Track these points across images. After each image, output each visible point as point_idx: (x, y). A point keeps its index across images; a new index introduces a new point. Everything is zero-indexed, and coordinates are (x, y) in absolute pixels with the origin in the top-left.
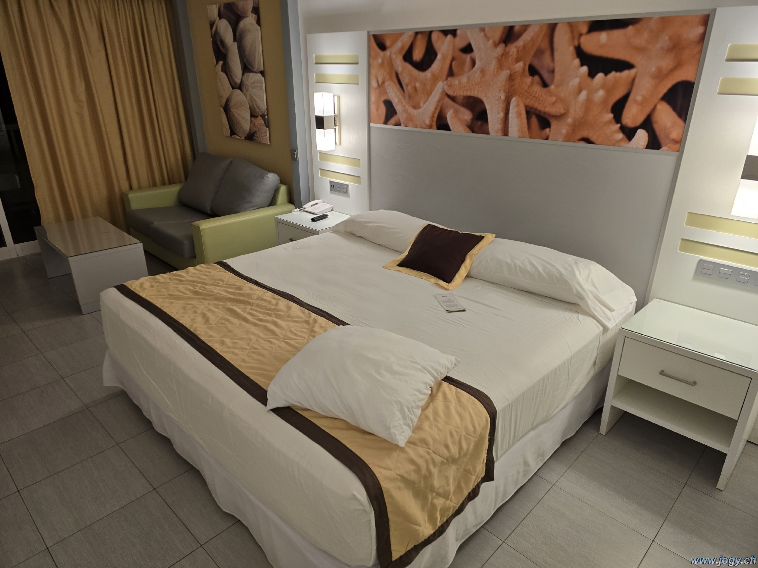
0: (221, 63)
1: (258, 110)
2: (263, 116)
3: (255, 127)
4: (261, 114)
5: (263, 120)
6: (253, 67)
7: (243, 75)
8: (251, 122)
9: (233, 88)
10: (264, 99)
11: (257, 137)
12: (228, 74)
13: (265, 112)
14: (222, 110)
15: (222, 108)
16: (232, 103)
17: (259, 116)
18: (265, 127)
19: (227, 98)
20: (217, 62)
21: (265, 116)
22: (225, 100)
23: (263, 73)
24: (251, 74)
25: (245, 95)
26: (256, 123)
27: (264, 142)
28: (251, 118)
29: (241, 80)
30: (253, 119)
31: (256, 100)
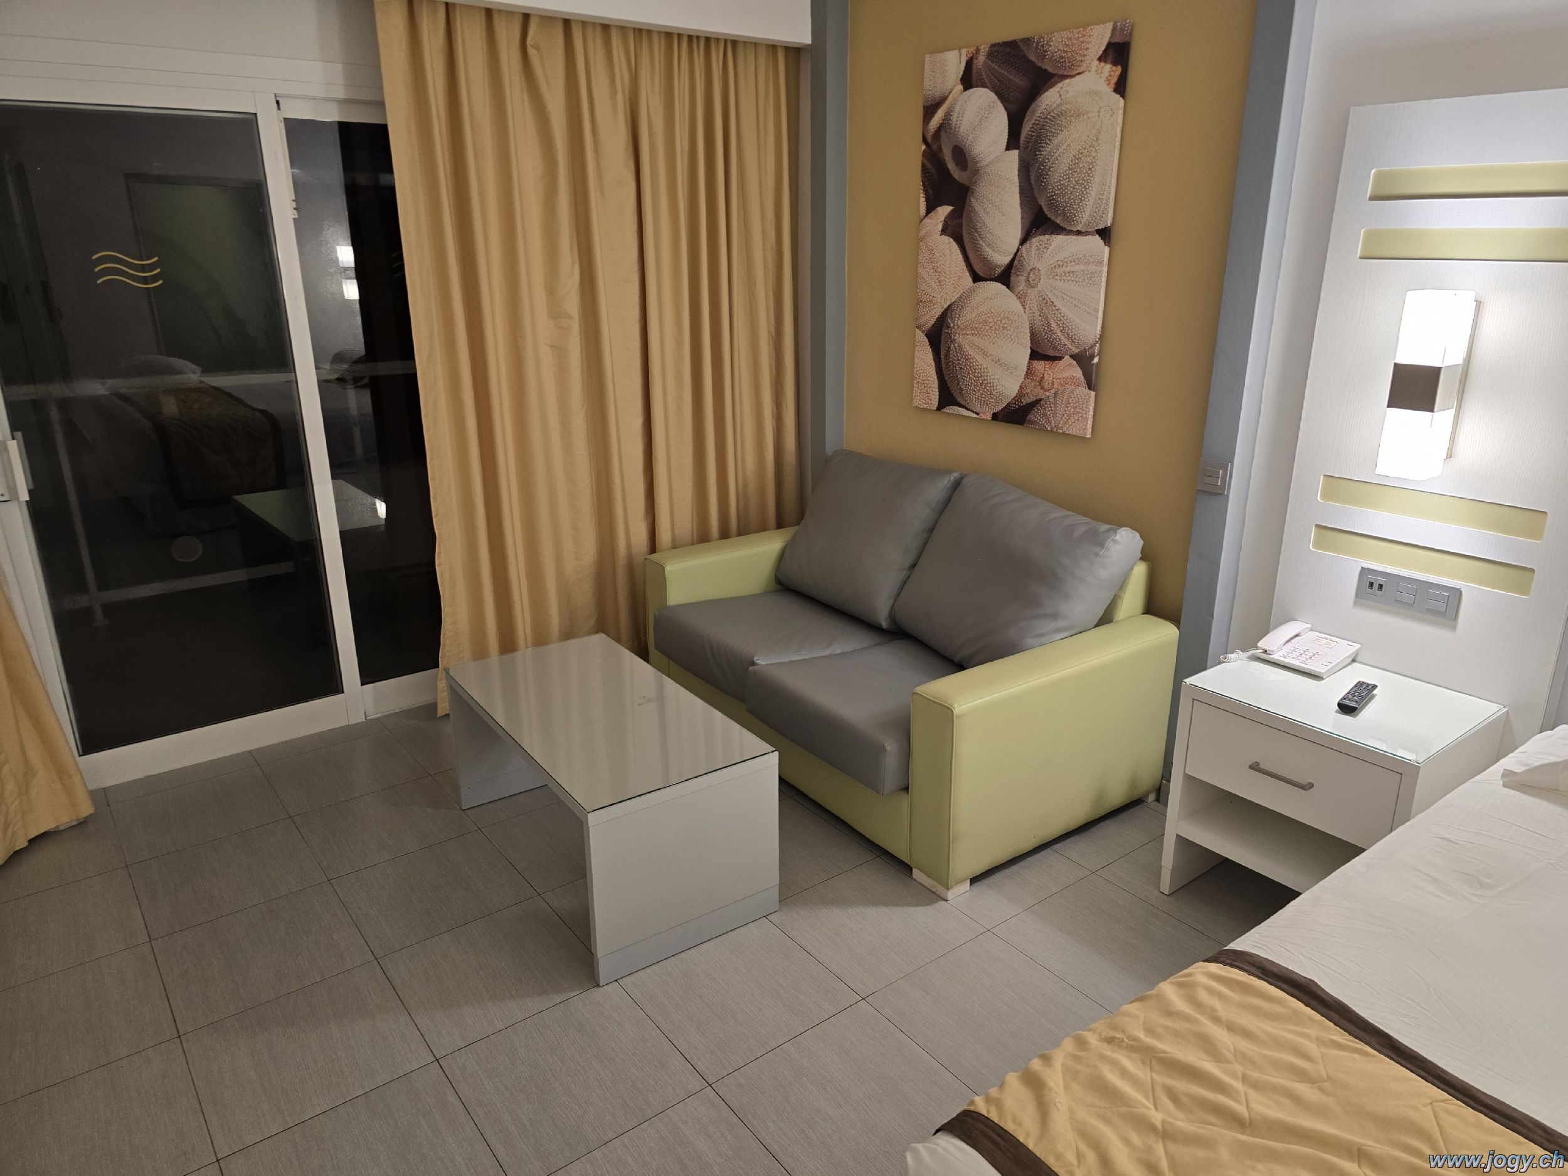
0: (944, 211)
1: (1064, 340)
2: (1082, 359)
3: (1042, 388)
4: (1076, 351)
5: (1079, 369)
6: (1069, 220)
7: (1024, 241)
8: (1029, 373)
9: (976, 278)
10: (1097, 311)
11: (1045, 415)
12: (966, 241)
13: (1092, 346)
14: (922, 338)
15: (923, 332)
16: (964, 319)
17: (1067, 357)
18: (1083, 390)
19: (945, 306)
20: (930, 209)
21: (1092, 357)
22: (937, 312)
23: (1105, 234)
24: (1058, 239)
25: (1022, 298)
26: (1046, 377)
27: (1074, 431)
28: (1029, 363)
29: (1012, 256)
30: (1039, 365)
31: (1063, 310)
